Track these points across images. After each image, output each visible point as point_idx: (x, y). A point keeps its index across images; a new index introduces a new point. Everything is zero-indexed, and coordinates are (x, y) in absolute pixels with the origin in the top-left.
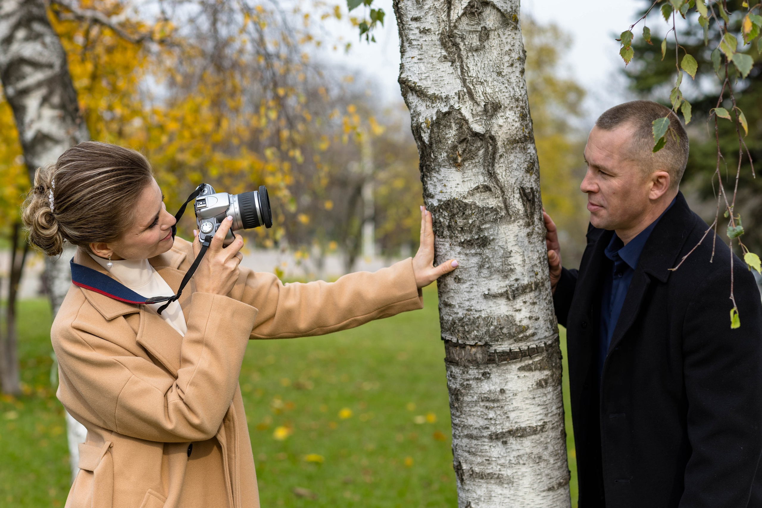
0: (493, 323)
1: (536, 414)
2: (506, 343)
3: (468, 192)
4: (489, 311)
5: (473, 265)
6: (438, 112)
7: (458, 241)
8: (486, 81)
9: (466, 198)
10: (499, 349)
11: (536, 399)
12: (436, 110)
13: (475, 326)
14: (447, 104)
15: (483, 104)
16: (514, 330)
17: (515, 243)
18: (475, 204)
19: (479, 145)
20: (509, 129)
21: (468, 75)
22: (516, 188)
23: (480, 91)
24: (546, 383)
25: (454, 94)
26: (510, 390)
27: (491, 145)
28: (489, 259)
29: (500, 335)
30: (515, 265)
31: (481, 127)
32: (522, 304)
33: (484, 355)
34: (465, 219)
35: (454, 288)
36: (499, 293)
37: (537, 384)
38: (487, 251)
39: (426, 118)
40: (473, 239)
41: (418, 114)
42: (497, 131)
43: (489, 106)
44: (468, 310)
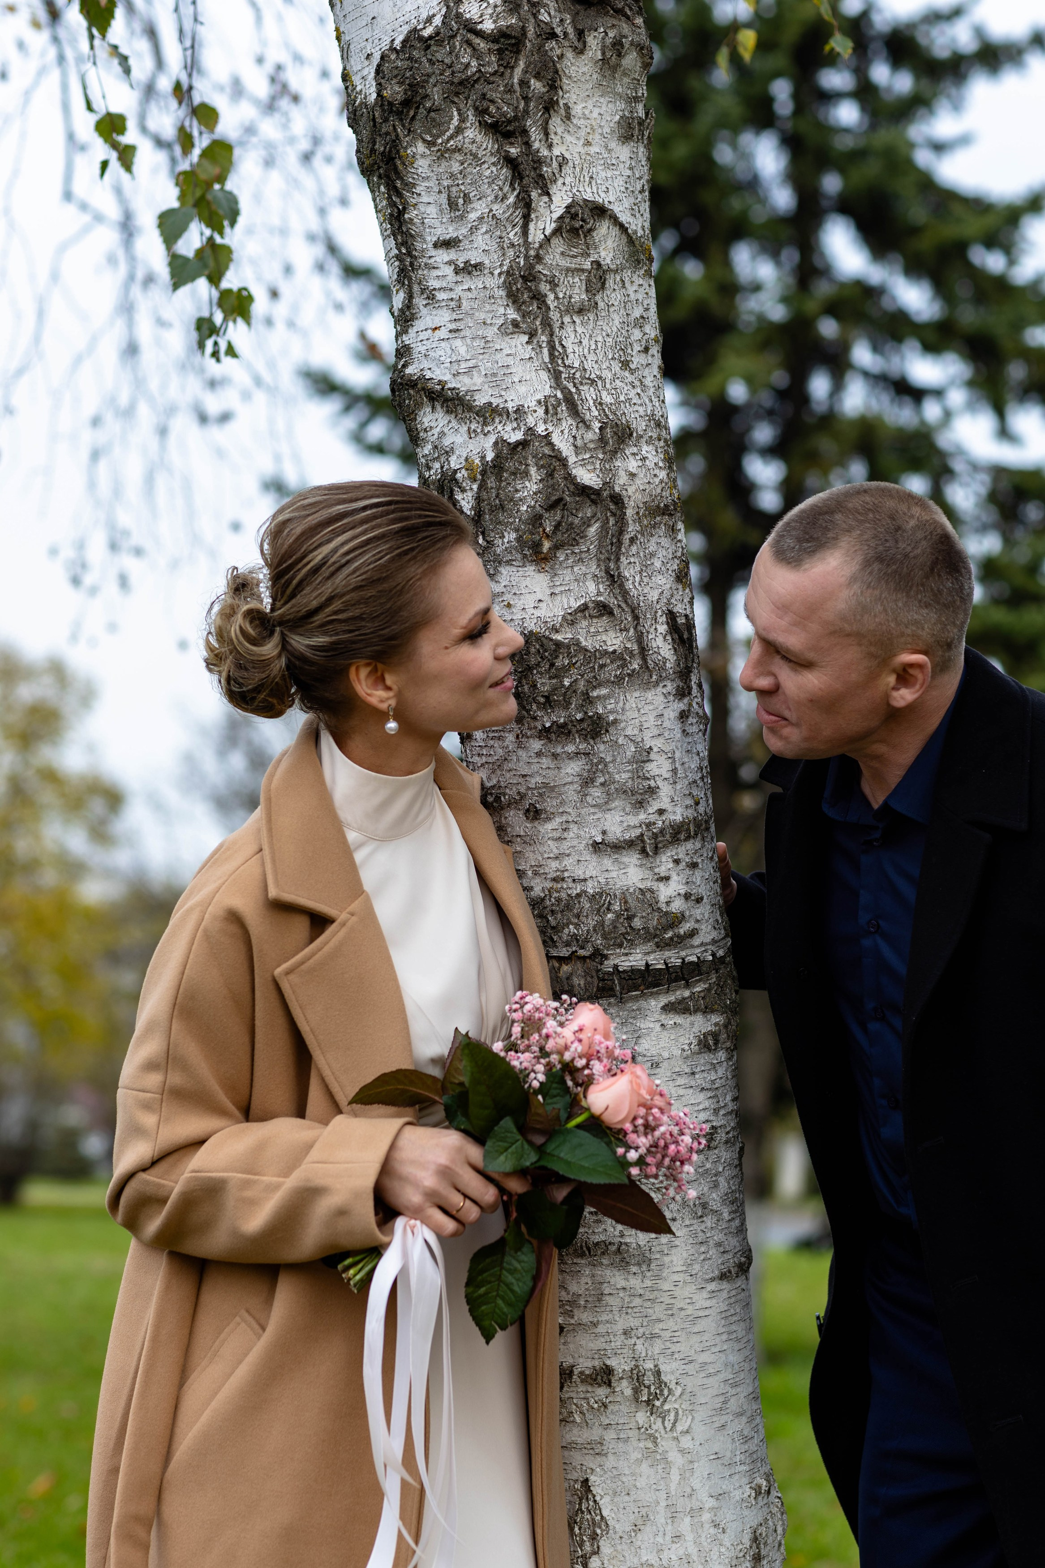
0: (612, 908)
1: (696, 1109)
2: (638, 951)
3: (564, 616)
4: (603, 881)
5: (569, 780)
6: (499, 443)
7: (536, 728)
8: (600, 378)
9: (557, 631)
10: (623, 964)
11: (697, 1076)
12: (492, 439)
13: (570, 915)
14: (518, 425)
15: (597, 425)
16: (655, 923)
17: (658, 732)
18: (578, 643)
19: (589, 515)
20: (649, 482)
21: (563, 362)
22: (660, 613)
23: (589, 398)
24: (716, 1042)
25: (534, 403)
26: (645, 1056)
27: (614, 515)
28: (606, 766)
29: (627, 933)
30: (657, 778)
31: (592, 475)
32: (671, 865)
33: (589, 979)
34: (555, 677)
35: (522, 833)
36: (625, 840)
37: (700, 1042)
38: (602, 747)
39: (467, 459)
40: (572, 721)
41: (447, 452)
42: (624, 485)
43: (608, 430)
44: (554, 880)
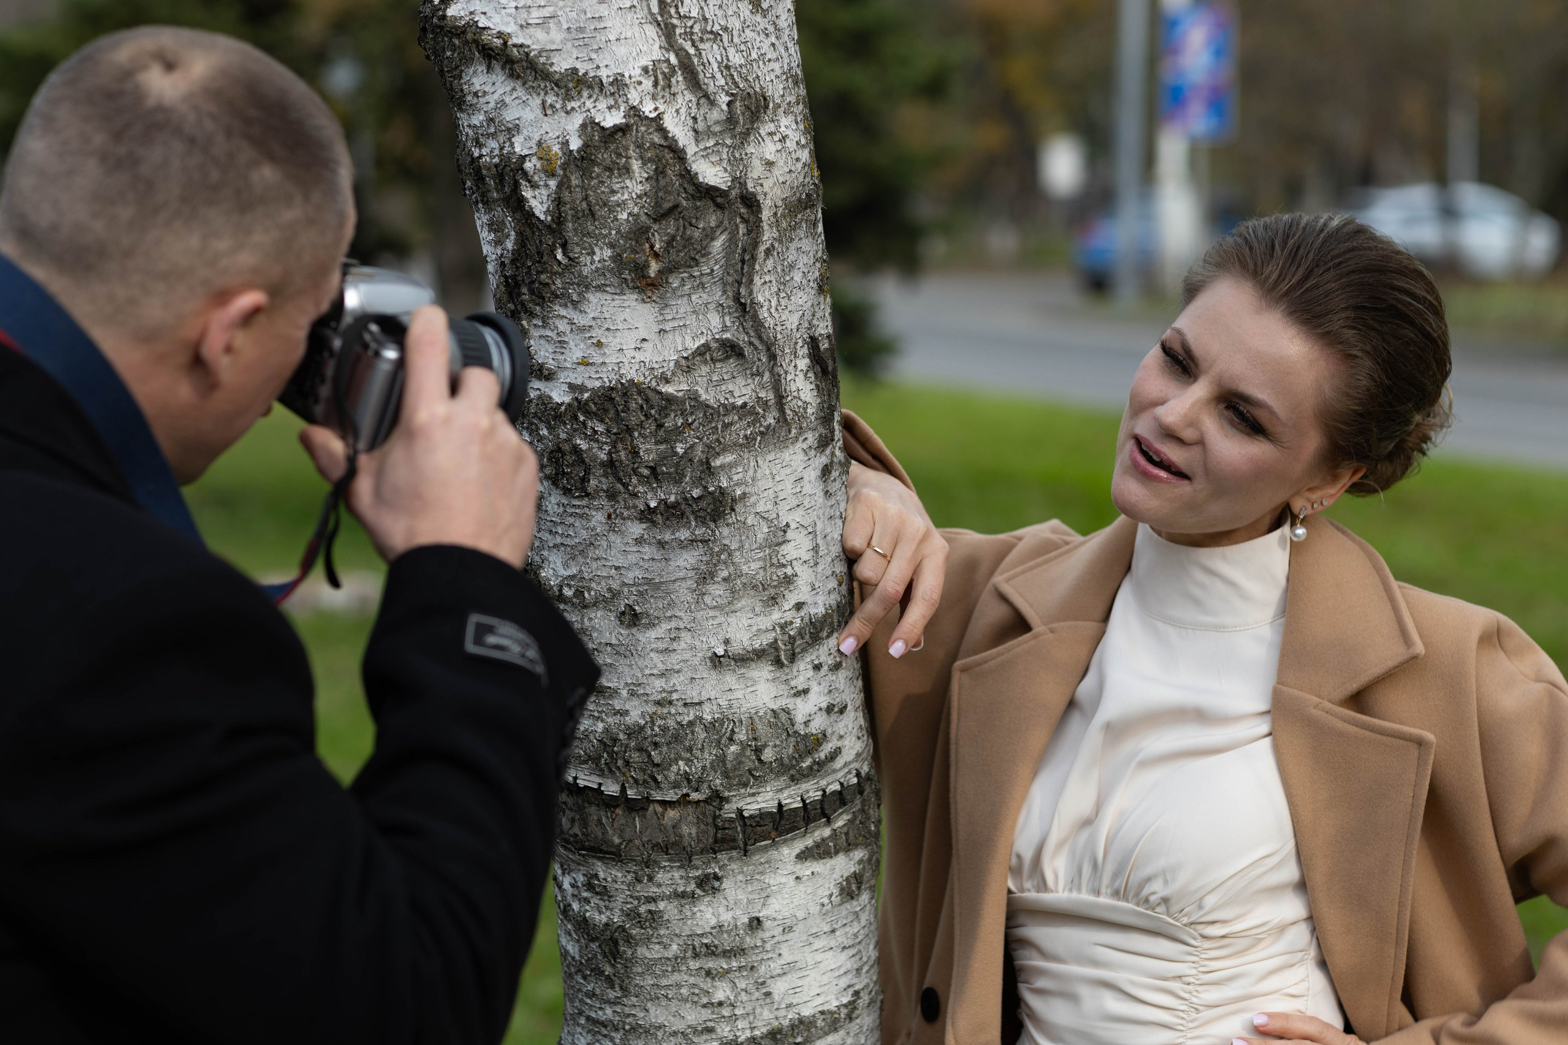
0: (736, 737)
1: (837, 974)
2: (768, 789)
3: (677, 362)
4: (723, 703)
5: (681, 574)
6: (590, 126)
7: (635, 507)
8: (725, 29)
9: (667, 381)
10: (748, 807)
11: (838, 933)
12: (578, 120)
13: (679, 748)
14: (616, 102)
15: (723, 99)
16: (791, 751)
17: (796, 502)
18: (694, 397)
19: (713, 224)
20: (790, 171)
21: (678, 13)
22: (800, 343)
23: (712, 61)
24: (859, 883)
25: (638, 71)
26: (775, 919)
27: (745, 221)
28: (730, 555)
29: (755, 769)
30: (795, 563)
31: (718, 168)
32: (811, 673)
33: (702, 826)
34: (665, 441)
35: (614, 641)
36: (754, 650)
37: (842, 890)
38: (725, 531)
39: (539, 144)
40: (686, 499)
41: (509, 130)
42: (759, 178)
43: (738, 104)
44: (658, 703)
